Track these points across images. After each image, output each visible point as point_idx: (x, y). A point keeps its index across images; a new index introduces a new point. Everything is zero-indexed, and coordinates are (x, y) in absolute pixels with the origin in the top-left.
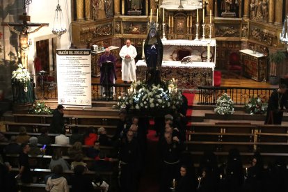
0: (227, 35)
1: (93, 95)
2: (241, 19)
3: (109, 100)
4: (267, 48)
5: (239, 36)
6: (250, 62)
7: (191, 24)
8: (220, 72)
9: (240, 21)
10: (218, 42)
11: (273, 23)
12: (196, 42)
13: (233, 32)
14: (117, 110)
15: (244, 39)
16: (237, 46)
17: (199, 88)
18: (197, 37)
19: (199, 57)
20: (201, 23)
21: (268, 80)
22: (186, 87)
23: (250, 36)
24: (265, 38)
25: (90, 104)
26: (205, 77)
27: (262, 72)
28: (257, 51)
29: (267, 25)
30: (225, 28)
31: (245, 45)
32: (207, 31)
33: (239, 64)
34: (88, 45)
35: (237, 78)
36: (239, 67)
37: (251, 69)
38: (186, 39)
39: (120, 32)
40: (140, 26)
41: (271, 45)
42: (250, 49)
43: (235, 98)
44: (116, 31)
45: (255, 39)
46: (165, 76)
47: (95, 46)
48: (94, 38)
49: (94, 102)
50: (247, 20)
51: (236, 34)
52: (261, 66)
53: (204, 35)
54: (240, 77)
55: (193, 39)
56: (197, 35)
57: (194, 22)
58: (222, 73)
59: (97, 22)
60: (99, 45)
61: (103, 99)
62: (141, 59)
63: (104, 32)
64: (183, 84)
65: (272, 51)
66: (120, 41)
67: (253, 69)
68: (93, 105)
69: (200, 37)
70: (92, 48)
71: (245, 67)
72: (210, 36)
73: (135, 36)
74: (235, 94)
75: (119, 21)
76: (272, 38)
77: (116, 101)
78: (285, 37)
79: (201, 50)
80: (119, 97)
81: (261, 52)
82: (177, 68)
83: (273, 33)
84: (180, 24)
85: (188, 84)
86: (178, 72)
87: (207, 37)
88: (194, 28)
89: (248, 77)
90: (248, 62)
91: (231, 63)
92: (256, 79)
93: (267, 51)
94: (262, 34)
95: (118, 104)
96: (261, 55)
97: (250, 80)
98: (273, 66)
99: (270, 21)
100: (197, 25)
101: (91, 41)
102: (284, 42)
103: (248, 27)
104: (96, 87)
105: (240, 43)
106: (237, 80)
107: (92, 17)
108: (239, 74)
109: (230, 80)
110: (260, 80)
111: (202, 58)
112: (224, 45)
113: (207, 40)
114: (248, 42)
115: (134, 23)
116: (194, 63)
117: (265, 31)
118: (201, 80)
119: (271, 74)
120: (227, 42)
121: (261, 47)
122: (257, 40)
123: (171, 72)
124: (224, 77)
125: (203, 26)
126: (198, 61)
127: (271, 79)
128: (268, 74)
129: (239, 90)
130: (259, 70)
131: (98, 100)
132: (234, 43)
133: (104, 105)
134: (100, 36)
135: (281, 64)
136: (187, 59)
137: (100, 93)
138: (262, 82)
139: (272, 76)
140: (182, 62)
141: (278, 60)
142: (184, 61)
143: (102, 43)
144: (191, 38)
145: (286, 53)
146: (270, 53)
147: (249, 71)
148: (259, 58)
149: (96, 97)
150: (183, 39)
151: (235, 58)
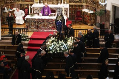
0: (75, 2)
1: (2, 33)
4: (95, 8)
5: (81, 2)
8: (71, 21)
10: (70, 5)
12: (59, 6)
15: (84, 4)
16: (81, 7)
18: (59, 3)
21: (95, 25)
22: (51, 29)
23: (87, 2)
24: (94, 3)
27: (93, 21)
28: (90, 10)
31: (85, 7)
34: (2, 7)
35: (80, 24)
36: (81, 18)
37: (87, 20)
38: (54, 4)
39: (19, 1)
41: (97, 7)
42: (87, 9)
45: (90, 4)
46: (41, 23)
47: (5, 8)
48: (5, 4)
49: (3, 37)
52: (92, 18)
53: (62, 2)
54: (81, 24)
55: (57, 4)
56: (59, 2)
58: (72, 22)
60: (8, 8)
61: (7, 36)
63: (11, 1)
64: (50, 28)
66: (20, 5)
67: (88, 19)
68: (2, 39)
69: (61, 3)
70: (4, 9)
71: (84, 18)
72: (66, 2)
76: (98, 3)
81: (92, 11)
82: (47, 19)
85: (53, 28)
86: (47, 22)
87: (64, 3)
89: (86, 23)
90: (85, 16)
91: (77, 17)
92: (89, 24)
93: (95, 10)
94: (93, 1)
96: (92, 12)
97: (87, 25)
98: (98, 18)
101: (3, 6)
104: (4, 29)
105: (82, 6)
106: (80, 25)
108: (81, 22)
109: (76, 25)
110: (92, 25)
112: (74, 7)
113: (64, 4)
114: (86, 5)
119: (97, 22)
120: (75, 6)
121: (92, 8)
122: (91, 4)
123: (44, 21)
124: (73, 24)
127: (97, 24)
129: (78, 31)
130: (91, 20)
131: (5, 36)
132: (79, 6)
134: (8, 3)
135: (102, 17)
136: (52, 14)
137: (6, 32)
138: (93, 26)
139: (98, 23)
140: (49, 16)
141: (101, 15)
142: (51, 15)
143: (10, 6)
144: (56, 4)
145: (105, 11)
146: (97, 11)
147: (86, 21)
148: (91, 14)
149: (4, 35)
150: (52, 4)
151: (79, 14)
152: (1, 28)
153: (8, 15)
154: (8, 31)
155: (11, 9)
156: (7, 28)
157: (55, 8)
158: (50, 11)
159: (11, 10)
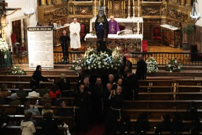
0: (151, 14)
1: (55, 60)
2: (161, 2)
3: (67, 63)
4: (180, 23)
6: (168, 34)
7: (125, 7)
8: (146, 41)
9: (161, 4)
10: (144, 19)
11: (184, 5)
12: (129, 20)
13: (155, 12)
14: (73, 71)
15: (163, 17)
16: (158, 22)
17: (132, 53)
18: (129, 16)
19: (131, 31)
20: (132, 5)
21: (181, 47)
23: (168, 15)
24: (178, 16)
25: (53, 67)
26: (136, 45)
27: (177, 41)
28: (173, 26)
29: (180, 6)
30: (149, 9)
31: (164, 21)
32: (136, 11)
33: (160, 35)
34: (50, 23)
35: (159, 45)
36: (161, 38)
37: (169, 39)
38: (121, 18)
39: (72, 13)
40: (87, 9)
41: (183, 21)
42: (168, 24)
43: (158, 61)
44: (70, 13)
45: (172, 17)
47: (54, 24)
48: (54, 18)
49: (56, 65)
50: (165, 3)
51: (158, 14)
52: (176, 36)
53: (134, 15)
54: (161, 45)
55: (126, 17)
56: (129, 14)
57: (127, 5)
58: (148, 42)
59: (56, 6)
60: (58, 23)
61: (61, 63)
62: (89, 33)
63: (61, 13)
65: (184, 25)
67: (171, 39)
68: (55, 67)
69: (131, 15)
71: (164, 37)
72: (139, 15)
73: (84, 16)
74: (158, 58)
75: (72, 5)
76: (184, 16)
77: (72, 64)
78: (194, 15)
79: (132, 26)
80: (74, 61)
81: (176, 26)
82: (116, 39)
83: (185, 12)
84: (117, 7)
85: (124, 51)
86: (116, 42)
87: (136, 16)
88: (126, 10)
89: (167, 44)
90: (166, 34)
91: (154, 35)
92: (172, 46)
93: (181, 26)
94: (176, 13)
95: (73, 66)
96: (176, 29)
97: (168, 47)
98: (185, 37)
99: (182, 3)
100: (129, 7)
101: (52, 21)
102: (193, 18)
103: (166, 8)
104: (56, 54)
105: (160, 20)
106: (159, 47)
107: (52, 3)
108: (160, 42)
109: (153, 47)
110: (176, 47)
111: (133, 31)
112: (149, 22)
113: (136, 18)
114: (166, 19)
115: (83, 7)
116: (128, 35)
117: (179, 11)
118: (133, 48)
119: (183, 42)
120: (151, 20)
121: (176, 23)
123: (111, 42)
124: (149, 45)
125: (134, 8)
126: (130, 33)
127: (184, 46)
128: (182, 42)
129: (161, 55)
130: (175, 39)
131: (59, 63)
132: (156, 20)
133: (63, 67)
134: (58, 17)
135: (191, 35)
136: (123, 32)
137: (59, 58)
138: (178, 49)
139: (184, 44)
140: (119, 34)
141: (189, 32)
142: (120, 34)
143: (60, 22)
144: (124, 17)
145: (195, 27)
146: (183, 26)
147: (167, 41)
148: (175, 31)
149: (57, 61)
150: (119, 17)
151: (157, 31)
152: (54, 52)
153: (63, 34)
154: (62, 57)
155: (62, 25)
156: (61, 52)
157: (124, 23)
158: (118, 28)
159: (62, 27)
